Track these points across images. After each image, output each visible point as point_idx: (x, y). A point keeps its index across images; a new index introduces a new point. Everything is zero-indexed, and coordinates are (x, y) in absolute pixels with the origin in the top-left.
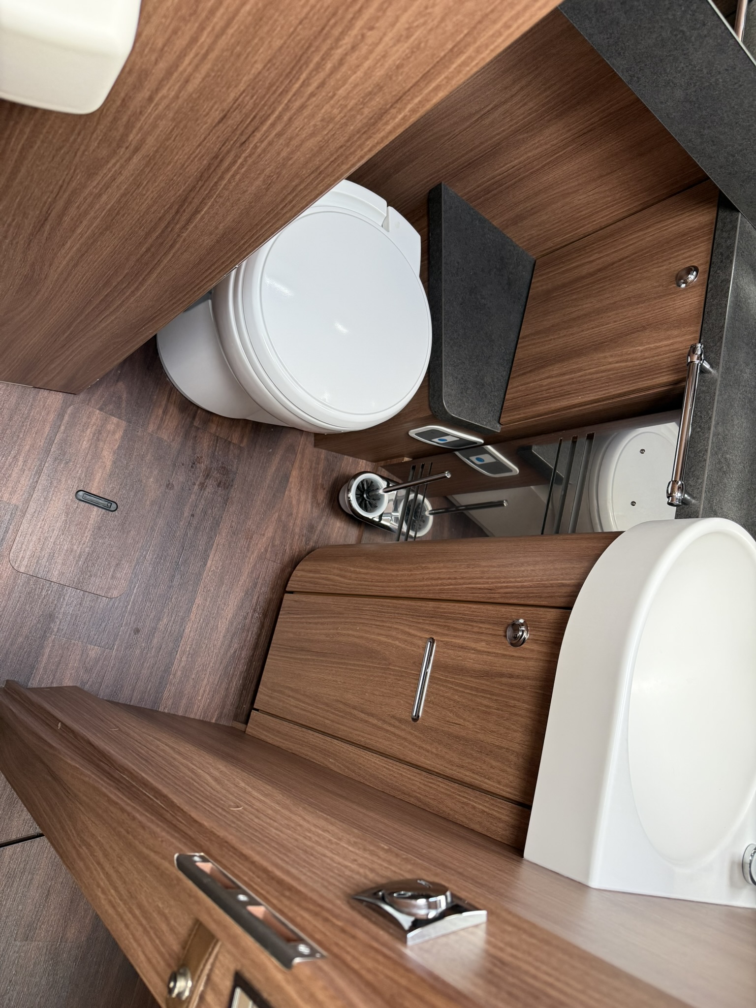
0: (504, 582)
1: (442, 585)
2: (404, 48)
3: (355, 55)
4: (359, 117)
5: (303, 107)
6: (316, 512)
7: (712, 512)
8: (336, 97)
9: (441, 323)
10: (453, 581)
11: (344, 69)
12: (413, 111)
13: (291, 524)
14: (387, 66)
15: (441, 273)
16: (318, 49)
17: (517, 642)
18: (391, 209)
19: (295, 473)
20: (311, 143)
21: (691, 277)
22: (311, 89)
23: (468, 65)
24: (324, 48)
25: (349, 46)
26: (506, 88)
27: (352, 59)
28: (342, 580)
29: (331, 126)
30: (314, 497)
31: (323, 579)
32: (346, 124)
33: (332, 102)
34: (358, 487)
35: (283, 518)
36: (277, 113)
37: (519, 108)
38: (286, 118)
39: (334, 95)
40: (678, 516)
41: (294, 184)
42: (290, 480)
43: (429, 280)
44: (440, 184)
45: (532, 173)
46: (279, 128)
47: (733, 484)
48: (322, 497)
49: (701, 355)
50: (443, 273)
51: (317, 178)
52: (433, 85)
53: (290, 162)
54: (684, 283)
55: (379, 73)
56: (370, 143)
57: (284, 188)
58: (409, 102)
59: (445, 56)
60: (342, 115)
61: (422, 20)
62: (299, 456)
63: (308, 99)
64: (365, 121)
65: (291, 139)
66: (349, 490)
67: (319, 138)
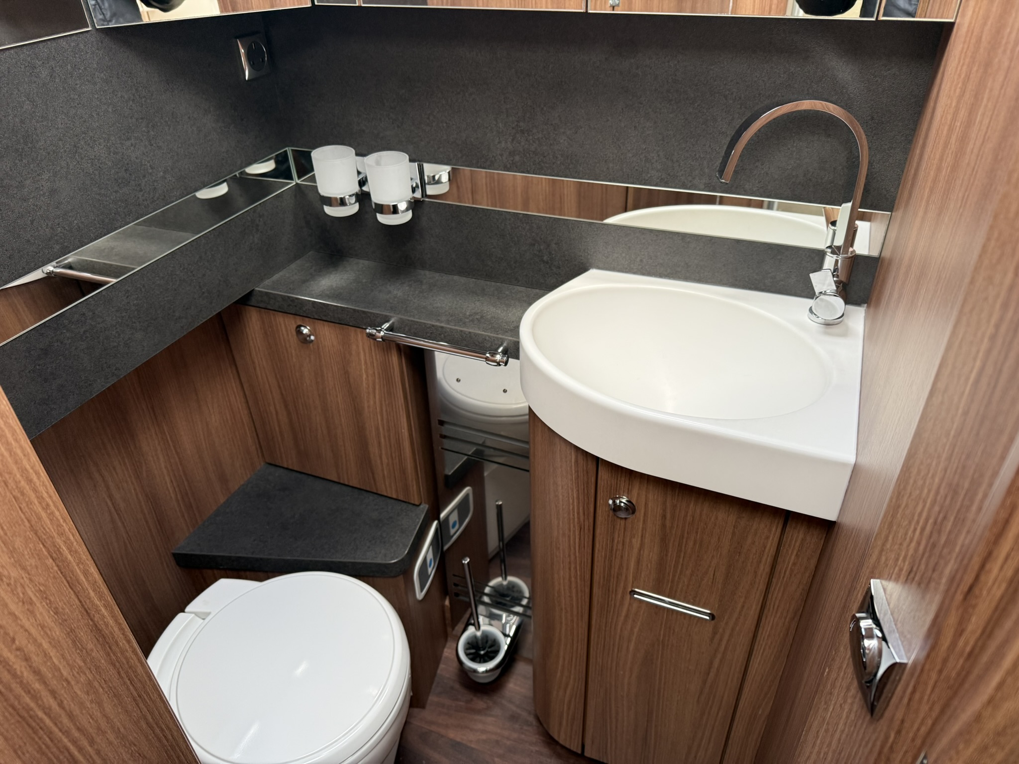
0: (574, 515)
1: (576, 578)
2: (40, 608)
3: (34, 658)
4: (94, 654)
5: (71, 716)
6: (497, 711)
7: (516, 330)
8: (70, 679)
9: (311, 561)
10: (573, 566)
11: (44, 669)
12: (101, 597)
13: (508, 743)
14: (53, 624)
15: (261, 559)
16: (18, 697)
17: (631, 508)
18: (188, 609)
19: (452, 734)
20: (108, 707)
21: (305, 331)
22: (54, 705)
23: (72, 544)
24: (19, 690)
25: (24, 663)
26: (95, 486)
27: (37, 660)
28: (570, 687)
29: (96, 684)
30: (479, 712)
31: (569, 708)
32: (97, 668)
33: (73, 683)
34: (473, 660)
35: (501, 752)
36: (69, 745)
37: (117, 474)
38: (77, 734)
39: (67, 680)
40: (517, 357)
41: (144, 726)
42: (458, 739)
43: (266, 572)
44: (174, 555)
45: (181, 464)
46: (85, 743)
47: (492, 310)
48: (480, 703)
49: (376, 330)
50: (262, 556)
51: (143, 700)
52: (82, 577)
53: (122, 730)
54: (310, 337)
55: (57, 632)
56: (123, 643)
57: (146, 737)
58: (92, 602)
59: (58, 566)
60: (87, 672)
61: (19, 589)
62: (433, 728)
63: (64, 708)
64: (99, 646)
65: (99, 728)
66: (475, 671)
67: (105, 697)
